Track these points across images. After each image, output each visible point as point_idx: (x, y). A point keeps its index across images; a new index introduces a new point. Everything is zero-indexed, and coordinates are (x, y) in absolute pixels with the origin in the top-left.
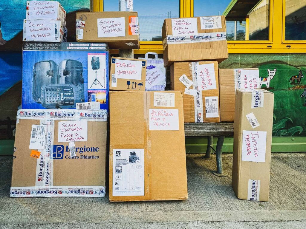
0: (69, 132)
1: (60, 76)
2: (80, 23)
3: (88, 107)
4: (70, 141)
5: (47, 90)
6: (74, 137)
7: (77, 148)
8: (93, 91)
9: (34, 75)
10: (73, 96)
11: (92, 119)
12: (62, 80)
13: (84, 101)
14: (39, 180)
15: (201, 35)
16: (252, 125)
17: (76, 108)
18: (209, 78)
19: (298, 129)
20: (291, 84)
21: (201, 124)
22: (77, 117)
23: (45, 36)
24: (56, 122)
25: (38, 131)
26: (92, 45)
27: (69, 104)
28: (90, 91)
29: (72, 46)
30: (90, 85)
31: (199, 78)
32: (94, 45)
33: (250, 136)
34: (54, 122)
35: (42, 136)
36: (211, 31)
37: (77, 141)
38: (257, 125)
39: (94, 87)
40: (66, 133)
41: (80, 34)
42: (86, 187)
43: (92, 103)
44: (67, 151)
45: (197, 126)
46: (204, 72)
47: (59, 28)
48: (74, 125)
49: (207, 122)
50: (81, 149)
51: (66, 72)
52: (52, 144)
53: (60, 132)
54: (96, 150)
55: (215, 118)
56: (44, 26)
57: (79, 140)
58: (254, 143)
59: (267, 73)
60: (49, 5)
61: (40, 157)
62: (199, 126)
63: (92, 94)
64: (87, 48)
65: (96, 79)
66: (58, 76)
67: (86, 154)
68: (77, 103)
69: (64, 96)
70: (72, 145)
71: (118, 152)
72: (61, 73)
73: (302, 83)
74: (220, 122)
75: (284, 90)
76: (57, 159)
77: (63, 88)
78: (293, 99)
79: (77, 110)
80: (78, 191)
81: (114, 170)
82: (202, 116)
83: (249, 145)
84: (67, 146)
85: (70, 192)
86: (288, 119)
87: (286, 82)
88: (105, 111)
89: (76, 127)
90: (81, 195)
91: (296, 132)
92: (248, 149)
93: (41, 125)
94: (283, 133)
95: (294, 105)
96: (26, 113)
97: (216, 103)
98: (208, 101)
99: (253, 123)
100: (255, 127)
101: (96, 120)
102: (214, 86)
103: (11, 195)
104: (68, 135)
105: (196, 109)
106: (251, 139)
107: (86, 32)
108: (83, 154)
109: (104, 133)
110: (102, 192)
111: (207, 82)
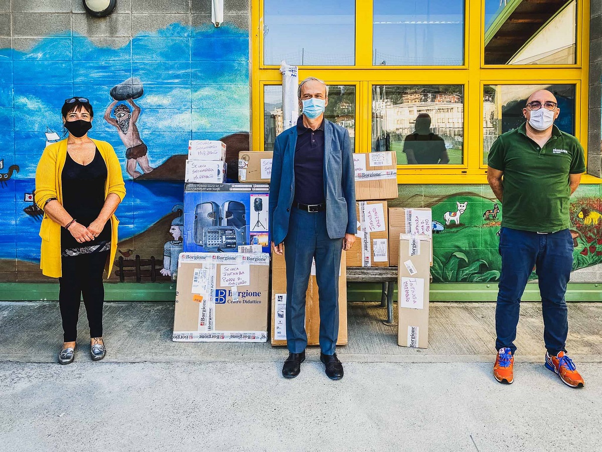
0: (232, 277)
1: (222, 219)
2: (243, 163)
3: (251, 251)
4: (232, 285)
5: (209, 232)
6: (236, 281)
7: (239, 293)
8: (255, 234)
9: (196, 217)
10: (235, 239)
11: (254, 263)
12: (224, 222)
13: (246, 244)
14: (201, 325)
15: (370, 172)
16: (409, 272)
17: (238, 252)
18: (377, 219)
19: (494, 274)
20: (485, 219)
21: (368, 269)
22: (239, 260)
23: (207, 177)
24: (219, 266)
25: (201, 275)
26: (255, 186)
27: (231, 247)
28: (252, 234)
29: (235, 187)
30: (252, 226)
31: (367, 218)
32: (257, 186)
33: (409, 283)
34: (216, 265)
35: (204, 280)
36: (380, 168)
37: (240, 285)
38: (415, 272)
39: (257, 229)
40: (228, 277)
41: (243, 174)
42: (248, 332)
43: (254, 246)
44: (229, 295)
45: (363, 271)
46: (372, 212)
47: (222, 169)
48: (236, 269)
49: (375, 266)
50: (243, 294)
51: (229, 214)
52: (214, 289)
53: (222, 276)
54: (258, 294)
55: (383, 262)
56: (207, 167)
57: (241, 285)
58: (412, 289)
59: (457, 207)
60: (211, 145)
61: (202, 302)
62: (365, 271)
63: (254, 237)
64: (250, 189)
65: (258, 221)
66: (220, 218)
67: (248, 298)
68: (239, 246)
69: (226, 239)
70: (234, 290)
71: (280, 297)
72: (224, 215)
73: (498, 219)
74: (389, 267)
75: (476, 227)
76: (219, 303)
77: (226, 230)
78: (488, 238)
79: (239, 254)
80: (240, 336)
81: (276, 315)
82: (370, 260)
83: (407, 291)
84: (229, 291)
85: (232, 336)
86: (482, 262)
87: (479, 217)
88: (268, 254)
89: (238, 271)
90: (243, 340)
91: (491, 277)
92: (407, 296)
93: (203, 269)
94: (477, 278)
95: (490, 245)
96: (188, 257)
97: (386, 246)
98: (376, 244)
99: (411, 270)
100: (413, 274)
101: (258, 263)
102: (383, 228)
103: (174, 340)
104: (230, 280)
105: (363, 252)
106: (409, 286)
107: (248, 172)
108: (245, 299)
109: (266, 278)
110: (263, 337)
111: (375, 223)
